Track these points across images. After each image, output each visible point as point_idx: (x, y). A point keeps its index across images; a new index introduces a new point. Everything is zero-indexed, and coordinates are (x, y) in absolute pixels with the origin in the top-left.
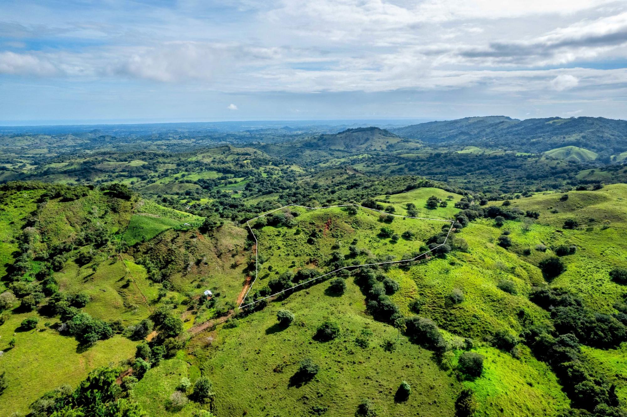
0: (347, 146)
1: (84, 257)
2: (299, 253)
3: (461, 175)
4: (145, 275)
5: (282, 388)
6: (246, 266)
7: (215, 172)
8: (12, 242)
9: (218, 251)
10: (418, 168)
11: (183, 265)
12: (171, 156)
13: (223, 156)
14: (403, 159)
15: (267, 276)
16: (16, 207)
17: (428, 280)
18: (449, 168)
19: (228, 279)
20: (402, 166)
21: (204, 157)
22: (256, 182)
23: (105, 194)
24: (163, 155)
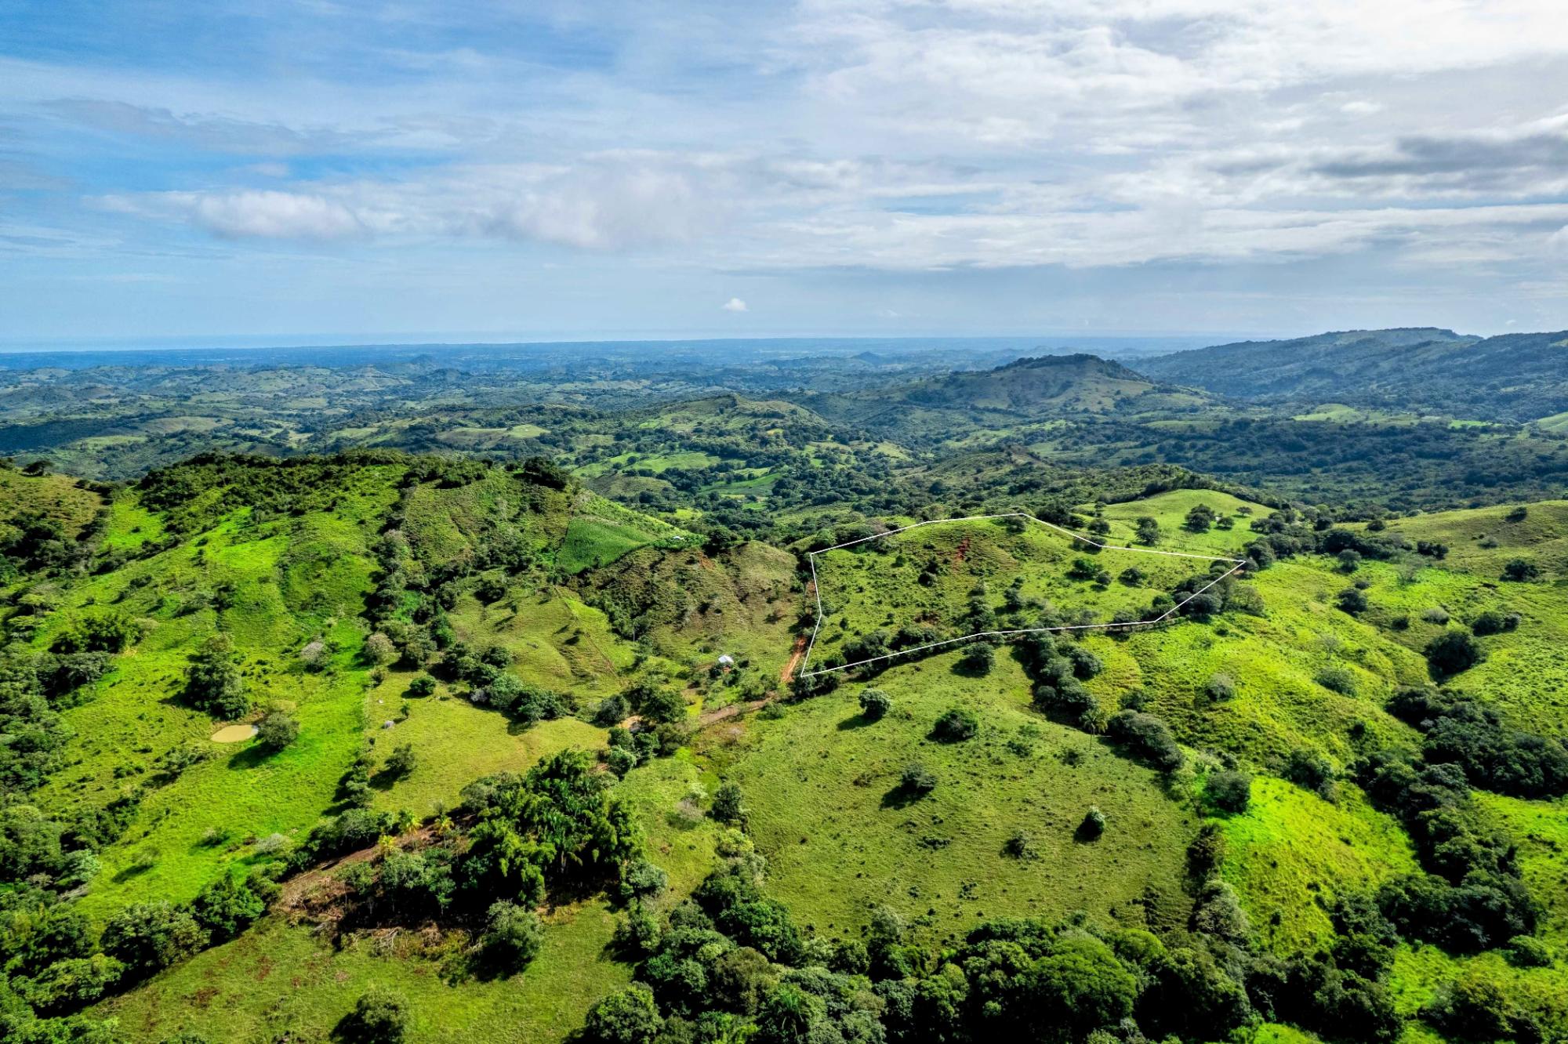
0: (1016, 401)
1: (492, 588)
2: (901, 600)
3: (1297, 472)
4: (604, 625)
5: (870, 811)
6: (796, 621)
7: (702, 454)
8: (367, 555)
9: (741, 590)
10: (1190, 454)
11: (675, 612)
12: (601, 416)
13: (718, 419)
14: (1155, 432)
15: (837, 637)
16: (363, 495)
17: (1164, 659)
18: (1268, 456)
19: (762, 640)
20: (1152, 449)
21: (675, 420)
22: (797, 478)
23: (516, 476)
24: (584, 415)
